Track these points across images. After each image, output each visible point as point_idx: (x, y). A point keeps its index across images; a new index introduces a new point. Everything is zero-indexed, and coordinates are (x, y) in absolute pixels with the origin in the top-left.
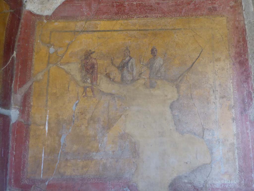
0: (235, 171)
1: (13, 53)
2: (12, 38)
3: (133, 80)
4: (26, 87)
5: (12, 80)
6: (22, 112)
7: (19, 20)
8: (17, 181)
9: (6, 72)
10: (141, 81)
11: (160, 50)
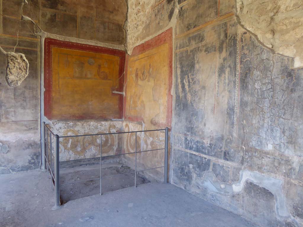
0: (165, 117)
1: (124, 72)
2: (123, 67)
3: (145, 79)
4: (126, 84)
5: (123, 82)
6: (125, 93)
7: (125, 59)
8: (124, 116)
9: (120, 80)
10: (147, 79)
11: (151, 65)
